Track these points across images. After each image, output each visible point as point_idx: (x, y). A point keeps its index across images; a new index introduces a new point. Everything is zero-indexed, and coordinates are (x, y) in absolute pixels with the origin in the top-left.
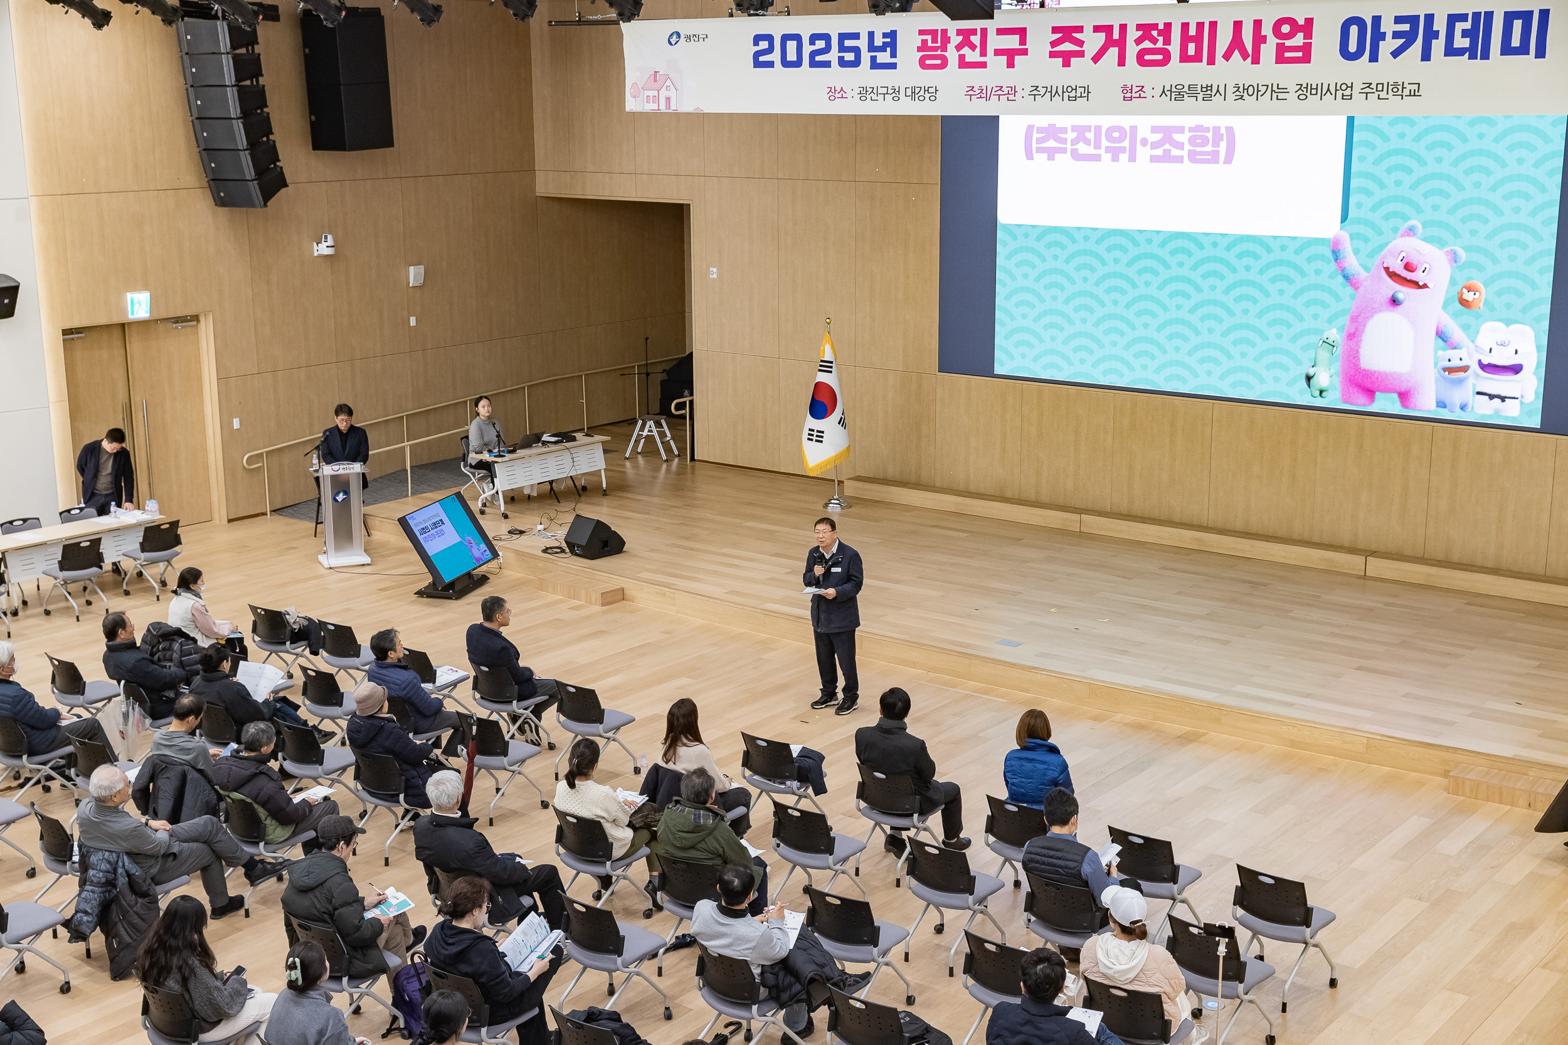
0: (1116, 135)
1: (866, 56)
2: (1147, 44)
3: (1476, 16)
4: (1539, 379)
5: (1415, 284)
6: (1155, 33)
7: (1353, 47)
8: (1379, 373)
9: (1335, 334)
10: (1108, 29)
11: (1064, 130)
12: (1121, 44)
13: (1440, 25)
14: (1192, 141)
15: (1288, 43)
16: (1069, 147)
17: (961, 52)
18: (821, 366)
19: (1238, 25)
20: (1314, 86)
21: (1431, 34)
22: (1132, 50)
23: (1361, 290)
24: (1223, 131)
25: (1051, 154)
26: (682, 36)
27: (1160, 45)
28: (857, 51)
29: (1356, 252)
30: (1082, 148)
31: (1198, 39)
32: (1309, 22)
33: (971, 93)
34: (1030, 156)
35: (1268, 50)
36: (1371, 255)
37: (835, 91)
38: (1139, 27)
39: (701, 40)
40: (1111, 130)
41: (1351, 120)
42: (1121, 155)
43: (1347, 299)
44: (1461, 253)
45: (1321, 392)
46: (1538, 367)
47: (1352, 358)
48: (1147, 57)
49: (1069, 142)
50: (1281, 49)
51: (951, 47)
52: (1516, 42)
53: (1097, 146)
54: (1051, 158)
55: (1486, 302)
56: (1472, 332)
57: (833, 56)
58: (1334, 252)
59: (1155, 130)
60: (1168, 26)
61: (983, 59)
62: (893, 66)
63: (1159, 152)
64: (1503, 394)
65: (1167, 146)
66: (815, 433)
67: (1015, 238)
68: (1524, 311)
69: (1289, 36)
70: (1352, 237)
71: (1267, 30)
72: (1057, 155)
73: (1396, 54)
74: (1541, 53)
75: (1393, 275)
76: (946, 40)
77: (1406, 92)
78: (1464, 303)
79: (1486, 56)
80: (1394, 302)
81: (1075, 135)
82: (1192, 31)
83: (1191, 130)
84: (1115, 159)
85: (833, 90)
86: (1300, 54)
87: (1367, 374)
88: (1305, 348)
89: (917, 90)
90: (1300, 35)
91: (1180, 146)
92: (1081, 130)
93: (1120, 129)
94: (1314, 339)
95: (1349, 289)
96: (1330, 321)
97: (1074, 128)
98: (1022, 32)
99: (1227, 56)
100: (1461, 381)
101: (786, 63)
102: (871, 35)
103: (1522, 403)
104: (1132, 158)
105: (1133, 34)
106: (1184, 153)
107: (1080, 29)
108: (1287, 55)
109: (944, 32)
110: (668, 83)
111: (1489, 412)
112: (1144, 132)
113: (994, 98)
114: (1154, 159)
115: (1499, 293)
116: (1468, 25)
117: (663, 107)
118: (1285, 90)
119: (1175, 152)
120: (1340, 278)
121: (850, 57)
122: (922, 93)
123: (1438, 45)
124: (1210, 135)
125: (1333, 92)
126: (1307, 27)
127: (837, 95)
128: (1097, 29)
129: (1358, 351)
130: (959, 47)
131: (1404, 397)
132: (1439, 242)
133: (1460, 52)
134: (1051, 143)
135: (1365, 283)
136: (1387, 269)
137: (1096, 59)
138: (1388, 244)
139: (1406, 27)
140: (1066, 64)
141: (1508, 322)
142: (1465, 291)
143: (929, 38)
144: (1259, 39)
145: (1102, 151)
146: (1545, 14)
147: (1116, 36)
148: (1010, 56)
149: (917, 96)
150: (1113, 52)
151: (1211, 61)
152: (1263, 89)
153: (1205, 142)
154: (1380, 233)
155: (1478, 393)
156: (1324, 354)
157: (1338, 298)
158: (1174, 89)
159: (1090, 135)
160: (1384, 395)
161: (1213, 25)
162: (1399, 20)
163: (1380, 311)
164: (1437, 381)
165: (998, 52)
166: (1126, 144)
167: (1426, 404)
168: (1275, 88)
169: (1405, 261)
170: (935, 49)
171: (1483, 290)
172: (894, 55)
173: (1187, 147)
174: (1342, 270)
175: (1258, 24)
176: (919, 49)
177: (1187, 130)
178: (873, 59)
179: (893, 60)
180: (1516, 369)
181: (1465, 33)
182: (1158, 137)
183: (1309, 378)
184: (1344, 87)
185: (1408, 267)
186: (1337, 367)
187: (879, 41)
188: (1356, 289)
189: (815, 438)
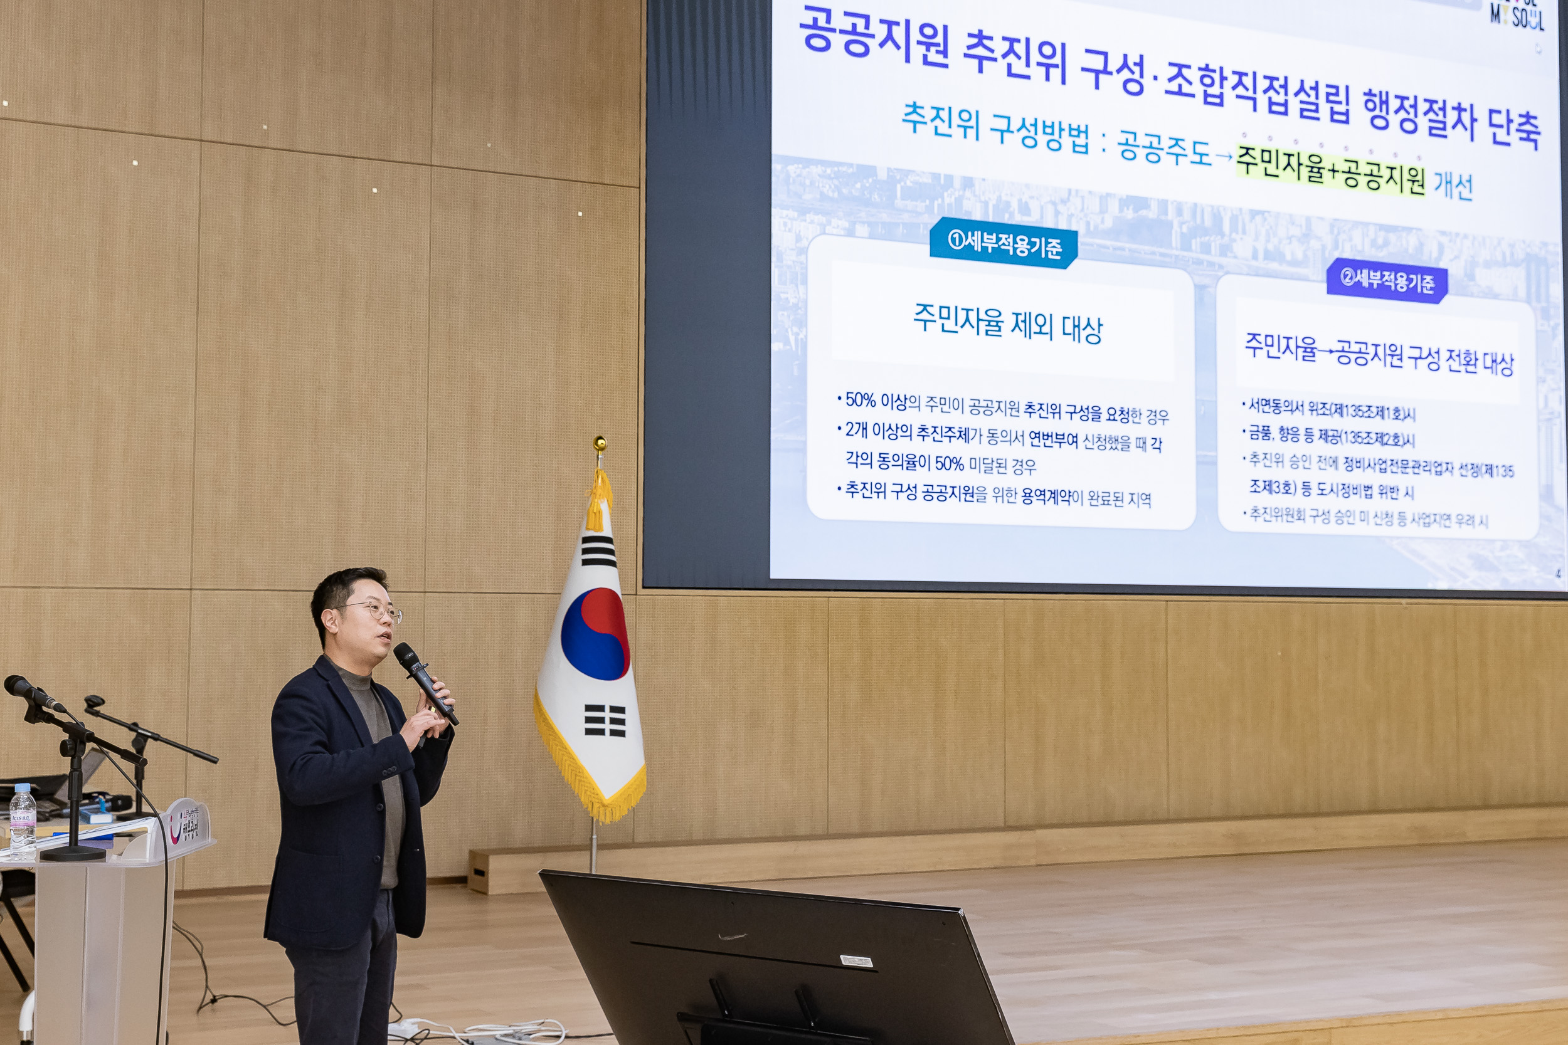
18: (585, 551)
66: (607, 715)
189: (607, 726)
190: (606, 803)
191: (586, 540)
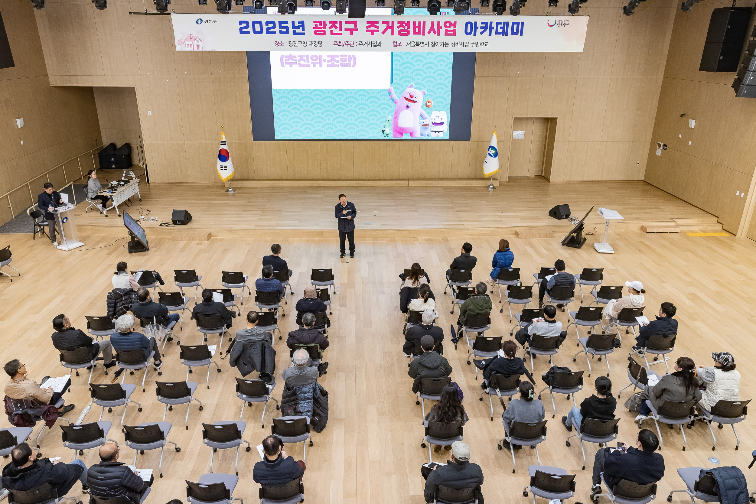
0: (314, 58)
1: (291, 30)
2: (401, 28)
3: (504, 23)
4: (448, 126)
5: (413, 101)
6: (404, 25)
7: (469, 31)
8: (404, 128)
9: (390, 118)
10: (388, 23)
11: (295, 57)
12: (392, 28)
13: (494, 25)
14: (341, 60)
15: (449, 29)
16: (297, 62)
17: (332, 29)
18: (221, 143)
19: (432, 23)
20: (457, 43)
21: (492, 28)
22: (396, 30)
24: (352, 56)
25: (291, 65)
26: (203, 21)
27: (406, 28)
28: (287, 28)
29: (396, 93)
30: (302, 63)
31: (419, 27)
32: (455, 23)
33: (336, 44)
34: (283, 66)
35: (442, 31)
36: (400, 94)
37: (278, 43)
38: (399, 22)
39: (213, 22)
40: (313, 56)
41: (392, 53)
42: (317, 65)
43: (394, 107)
44: (426, 92)
45: (387, 135)
46: (448, 122)
47: (396, 124)
48: (402, 33)
49: (297, 61)
50: (446, 31)
51: (327, 28)
52: (515, 31)
53: (308, 62)
54: (291, 66)
55: (433, 105)
56: (430, 114)
57: (277, 29)
58: (389, 93)
59: (328, 56)
60: (409, 22)
61: (340, 32)
62: (304, 34)
63: (330, 63)
64: (439, 131)
65: (333, 62)
66: (224, 167)
67: (279, 93)
68: (444, 107)
69: (449, 27)
70: (394, 88)
71: (442, 25)
72: (293, 65)
73: (481, 33)
74: (521, 35)
75: (407, 99)
76: (325, 25)
77: (484, 45)
78: (427, 106)
79: (507, 35)
80: (408, 107)
81: (299, 58)
82: (417, 24)
83: (341, 56)
84: (315, 66)
85: (277, 42)
86: (452, 33)
87: (401, 128)
88: (381, 123)
89: (314, 43)
90: (452, 27)
91: (337, 61)
92: (302, 57)
93: (316, 56)
94: (384, 119)
95: (394, 104)
96: (389, 114)
97: (299, 56)
98: (355, 23)
99: (429, 33)
100: (427, 128)
101: (255, 32)
102: (293, 22)
103: (444, 133)
104: (321, 66)
105: (396, 25)
106: (339, 64)
107: (377, 22)
108: (448, 33)
109: (324, 22)
110: (198, 39)
111: (435, 136)
112: (324, 57)
113: (345, 46)
114: (328, 66)
115: (436, 103)
116: (502, 25)
117: (196, 49)
118: (448, 44)
119: (336, 63)
121: (284, 30)
122: (316, 44)
123: (494, 31)
124: (347, 58)
125: (463, 44)
126: (455, 24)
127: (279, 44)
128: (383, 23)
129: (397, 122)
130: (330, 28)
131: (411, 134)
132: (420, 89)
133: (500, 33)
134: (291, 61)
135: (399, 102)
136: (405, 97)
137: (383, 33)
138: (404, 90)
139: (484, 25)
140: (373, 34)
141: (439, 111)
142: (427, 103)
143: (318, 24)
144: (439, 28)
145: (310, 64)
146: (523, 23)
147: (390, 25)
148: (351, 31)
149: (314, 45)
150: (390, 31)
151: (424, 34)
152: (441, 43)
153: (346, 60)
154: (402, 87)
155: (432, 131)
156: (387, 124)
157: (391, 107)
158: (411, 43)
159: (305, 58)
160: (405, 134)
161: (424, 23)
162: (482, 23)
163: (404, 110)
164: (421, 129)
165: (346, 30)
166: (318, 61)
167: (418, 136)
168: (445, 43)
169: (410, 95)
170: (321, 28)
171: (432, 102)
172: (303, 30)
173: (340, 62)
174: (392, 98)
175: (439, 23)
176: (314, 28)
177: (339, 56)
178: (295, 31)
179: (303, 32)
180: (442, 124)
181: (501, 28)
182: (330, 58)
183: (383, 131)
184: (466, 43)
185: (411, 97)
186: (391, 127)
187: (296, 25)
188: (396, 104)
189: (224, 169)
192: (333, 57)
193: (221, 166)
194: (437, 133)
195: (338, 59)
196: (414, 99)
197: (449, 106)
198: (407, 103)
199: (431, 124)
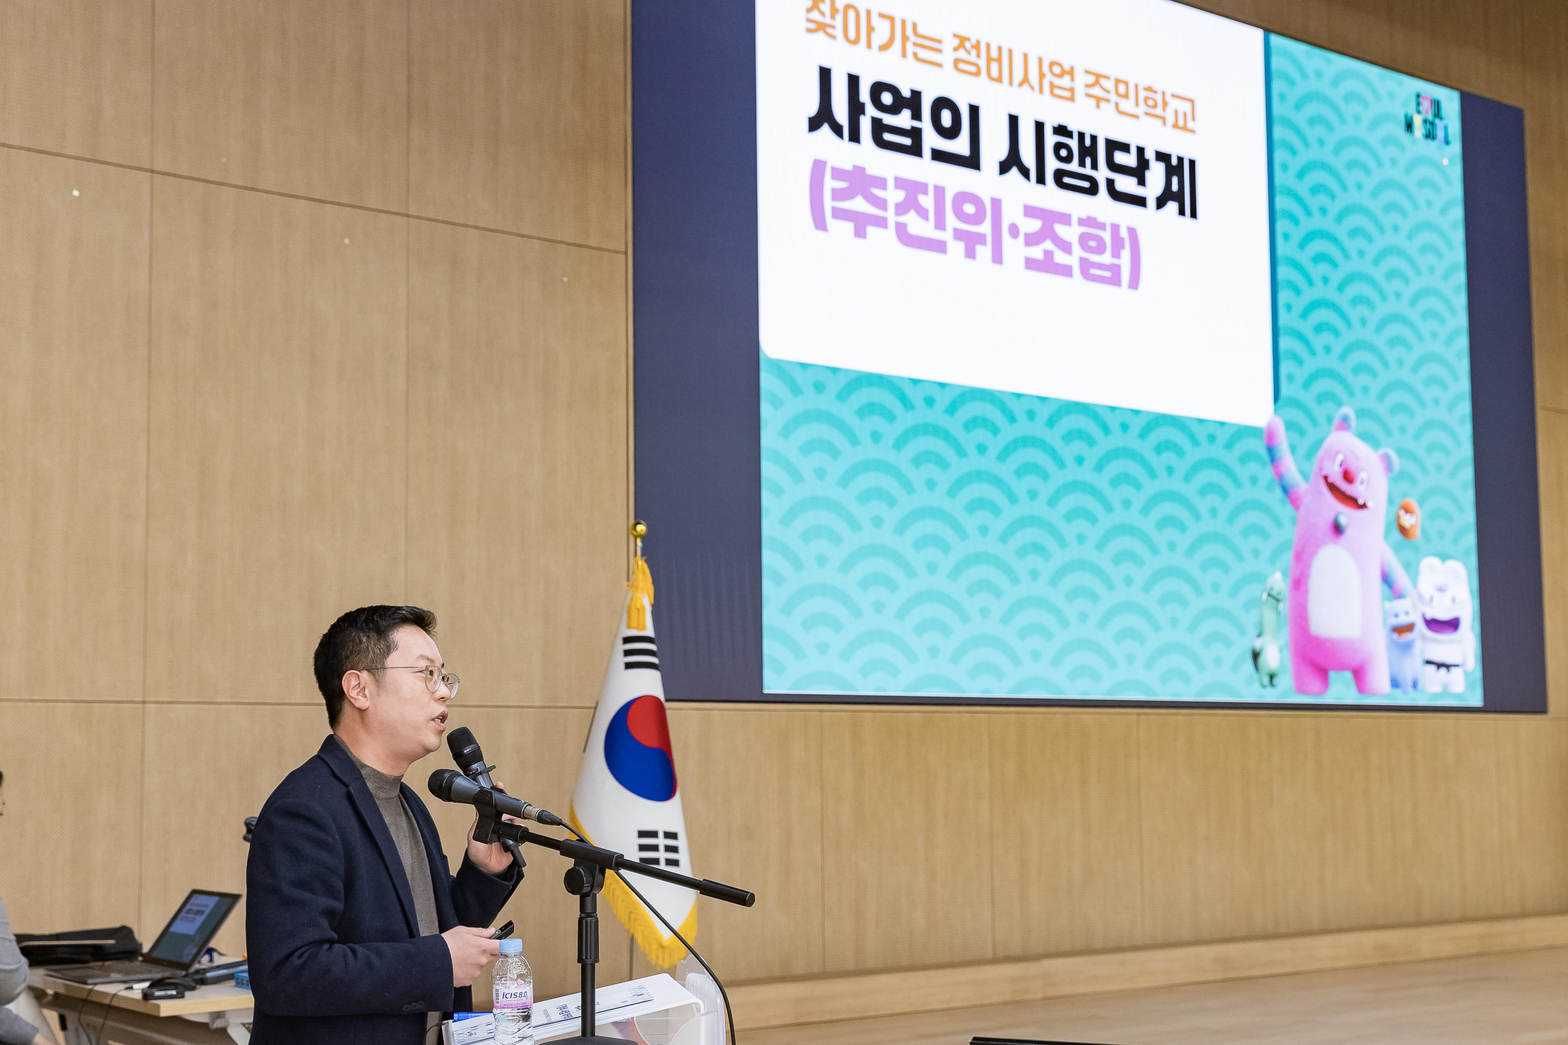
0: (969, 209)
4: (1475, 637)
5: (1352, 502)
8: (1332, 641)
9: (1279, 582)
11: (882, 183)
14: (1084, 239)
16: (891, 216)
18: (628, 653)
23: (1303, 510)
24: (1124, 233)
25: (861, 224)
29: (1293, 449)
30: (914, 224)
34: (820, 223)
36: (1307, 457)
40: (962, 198)
42: (979, 249)
43: (1288, 523)
44: (1395, 459)
45: (1272, 677)
46: (1473, 620)
47: (1300, 617)
49: (891, 207)
53: (940, 225)
54: (860, 233)
55: (1422, 527)
58: (1268, 449)
59: (1030, 211)
63: (1037, 252)
64: (1448, 661)
65: (1048, 245)
67: (796, 390)
68: (1458, 541)
72: (870, 229)
78: (1403, 530)
80: (1337, 529)
81: (899, 195)
83: (1082, 222)
84: (970, 254)
87: (1318, 643)
88: (1247, 608)
91: (1066, 247)
93: (976, 200)
94: (1257, 591)
95: (1289, 509)
96: (1273, 560)
97: (900, 183)
100: (1410, 646)
103: (1464, 673)
104: (997, 258)
106: (1073, 261)
111: (1436, 689)
112: (1012, 214)
114: (1031, 264)
115: (1432, 517)
119: (1060, 257)
120: (1278, 493)
124: (1107, 236)
129: (1306, 608)
131: (1359, 675)
132: (1373, 441)
134: (858, 204)
135: (1305, 500)
141: (1444, 558)
142: (1402, 513)
145: (947, 236)
153: (1100, 249)
154: (1315, 423)
155: (1428, 662)
156: (1269, 616)
157: (1279, 524)
159: (927, 201)
160: (1338, 675)
163: (1325, 543)
164: (1388, 647)
166: (986, 228)
167: (1380, 686)
169: (1342, 468)
171: (1418, 512)
173: (1077, 251)
174: (1279, 476)
177: (1074, 221)
180: (1453, 625)
182: (1034, 225)
183: (1256, 656)
185: (1348, 477)
188: (1296, 509)
189: (662, 855)
190: (665, 943)
191: (627, 640)
192: (1050, 218)
193: (642, 834)
194: (1443, 670)
195: (1070, 233)
196: (1357, 490)
197: (1470, 539)
198: (1333, 507)
199: (1421, 626)
